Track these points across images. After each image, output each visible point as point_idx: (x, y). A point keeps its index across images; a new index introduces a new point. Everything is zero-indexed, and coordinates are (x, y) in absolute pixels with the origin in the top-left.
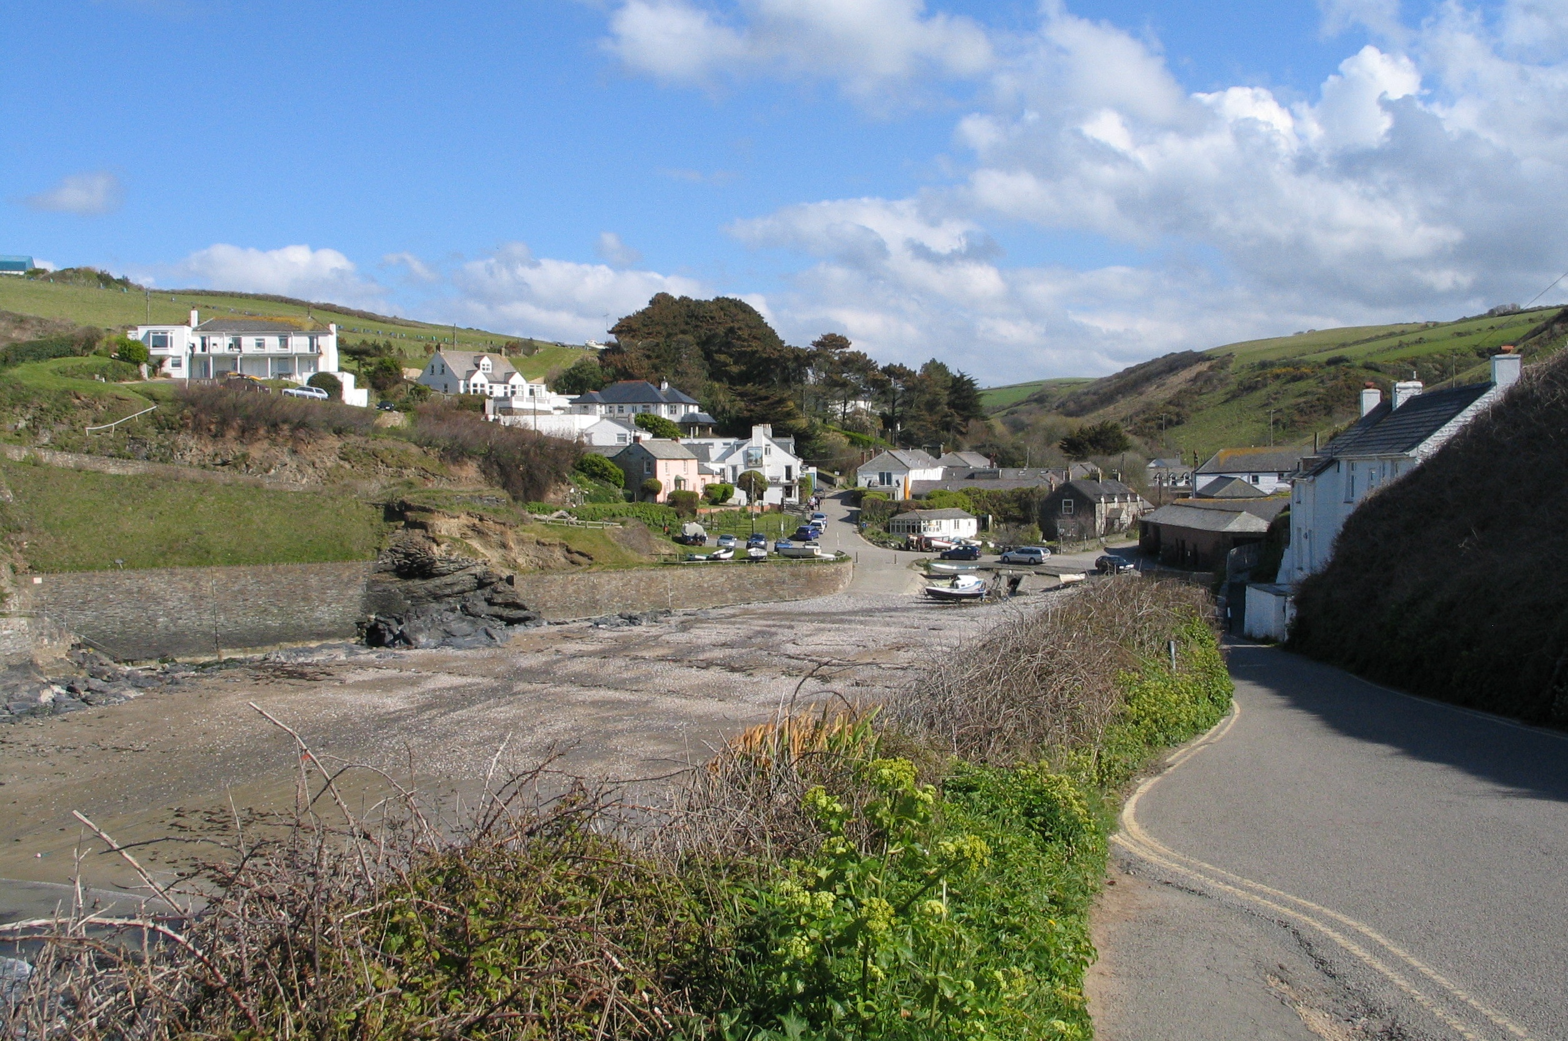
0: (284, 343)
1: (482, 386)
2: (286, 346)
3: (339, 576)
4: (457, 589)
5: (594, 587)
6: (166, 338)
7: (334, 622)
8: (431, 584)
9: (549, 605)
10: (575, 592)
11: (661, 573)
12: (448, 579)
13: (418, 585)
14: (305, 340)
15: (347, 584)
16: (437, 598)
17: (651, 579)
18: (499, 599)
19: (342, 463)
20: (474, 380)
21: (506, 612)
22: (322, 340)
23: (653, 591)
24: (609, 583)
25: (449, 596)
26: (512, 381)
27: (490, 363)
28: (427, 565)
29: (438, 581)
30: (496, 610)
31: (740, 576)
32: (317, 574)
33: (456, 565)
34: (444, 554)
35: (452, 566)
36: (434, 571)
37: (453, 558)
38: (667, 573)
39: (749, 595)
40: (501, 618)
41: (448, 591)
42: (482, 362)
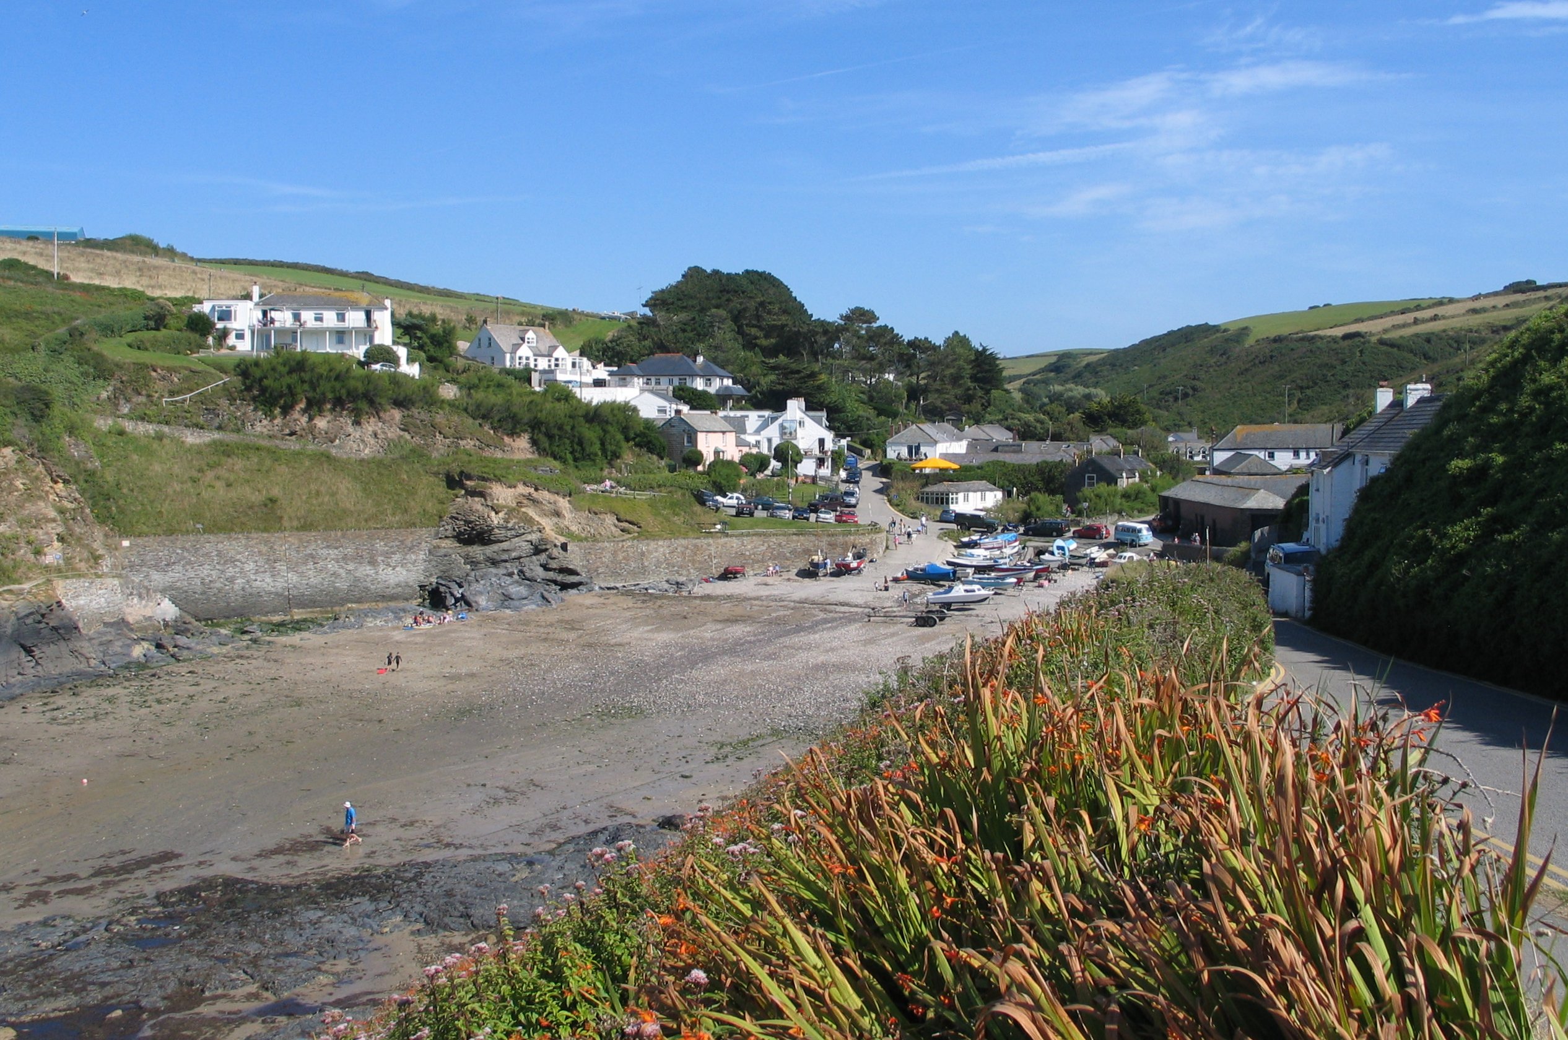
0: (342, 317)
1: (527, 358)
2: (345, 320)
3: (402, 542)
4: (514, 554)
5: (643, 554)
6: (230, 311)
7: (398, 585)
8: (490, 550)
9: (600, 570)
10: (624, 558)
11: (706, 541)
12: (505, 545)
13: (477, 551)
15: (410, 549)
16: (494, 563)
17: (696, 546)
18: (554, 564)
19: (402, 433)
20: (519, 353)
21: (559, 578)
23: (698, 558)
24: (657, 550)
25: (506, 561)
26: (554, 355)
27: (534, 336)
28: (486, 532)
29: (495, 547)
30: (551, 575)
31: (780, 545)
32: (383, 540)
33: (513, 532)
34: (502, 522)
35: (509, 534)
36: (492, 538)
37: (510, 525)
38: (711, 541)
40: (555, 582)
41: (505, 557)
42: (525, 336)
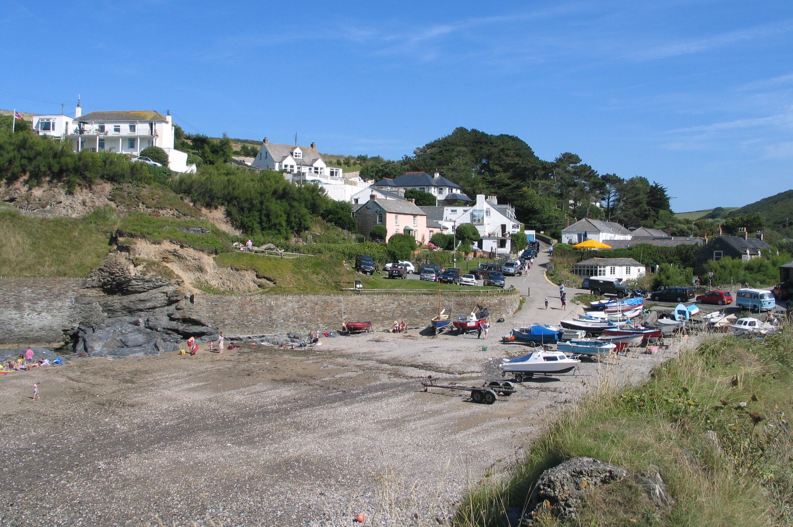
0: (133, 128)
1: (292, 166)
2: (134, 130)
3: (50, 290)
4: (149, 304)
5: (271, 308)
6: (50, 123)
7: (42, 329)
8: (126, 300)
9: (227, 322)
10: (252, 311)
11: (336, 298)
12: (142, 296)
13: (116, 300)
14: (147, 126)
15: (57, 296)
16: (131, 311)
17: (326, 302)
18: (178, 315)
19: (110, 202)
20: (285, 162)
21: (181, 327)
22: (158, 127)
23: (328, 313)
24: (285, 305)
25: (141, 310)
26: (315, 165)
27: (301, 152)
28: (124, 283)
29: (133, 297)
30: (174, 324)
31: (410, 303)
32: (31, 287)
33: (151, 284)
34: (139, 274)
35: (146, 285)
36: (130, 288)
37: (147, 277)
38: (341, 298)
39: (418, 320)
40: (177, 331)
41: (141, 306)
42: (295, 151)
